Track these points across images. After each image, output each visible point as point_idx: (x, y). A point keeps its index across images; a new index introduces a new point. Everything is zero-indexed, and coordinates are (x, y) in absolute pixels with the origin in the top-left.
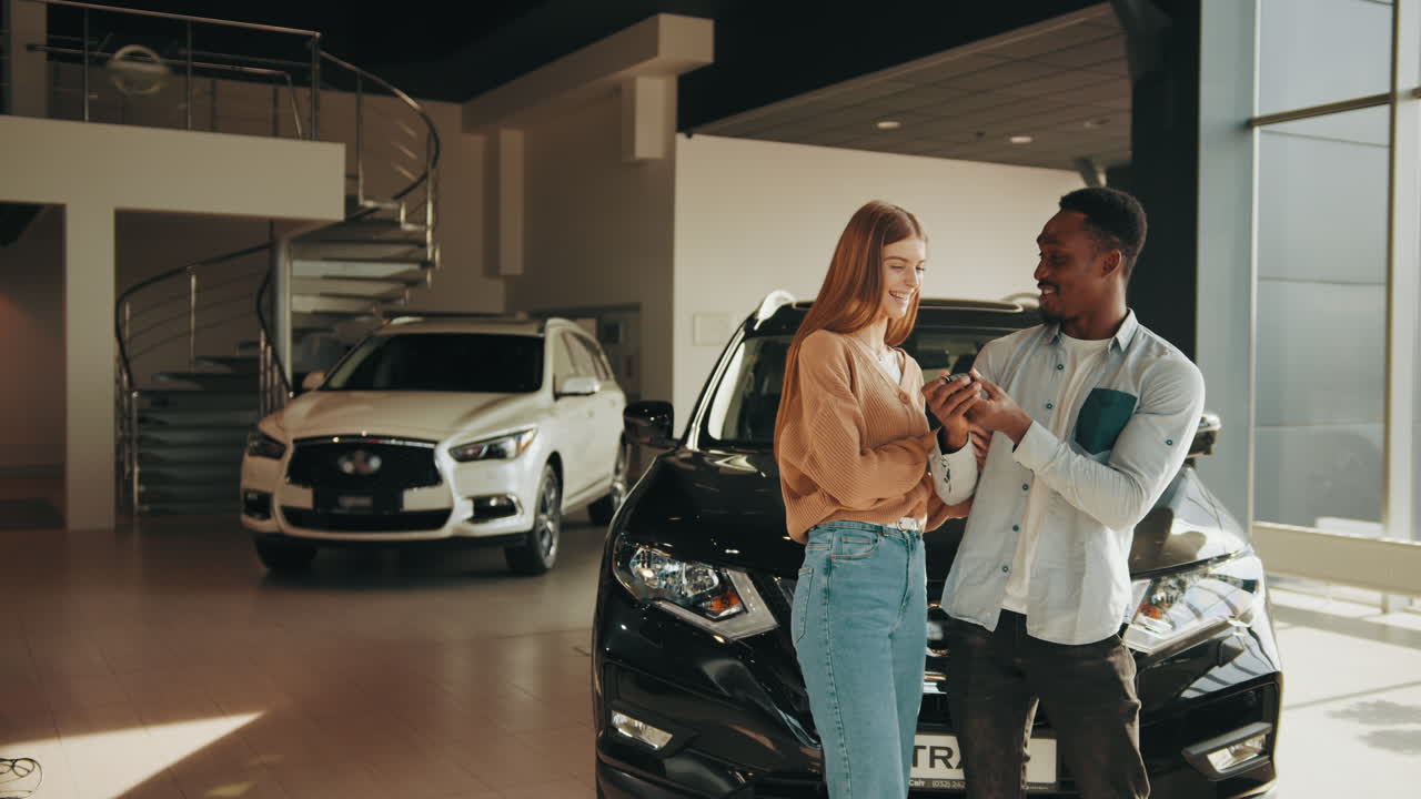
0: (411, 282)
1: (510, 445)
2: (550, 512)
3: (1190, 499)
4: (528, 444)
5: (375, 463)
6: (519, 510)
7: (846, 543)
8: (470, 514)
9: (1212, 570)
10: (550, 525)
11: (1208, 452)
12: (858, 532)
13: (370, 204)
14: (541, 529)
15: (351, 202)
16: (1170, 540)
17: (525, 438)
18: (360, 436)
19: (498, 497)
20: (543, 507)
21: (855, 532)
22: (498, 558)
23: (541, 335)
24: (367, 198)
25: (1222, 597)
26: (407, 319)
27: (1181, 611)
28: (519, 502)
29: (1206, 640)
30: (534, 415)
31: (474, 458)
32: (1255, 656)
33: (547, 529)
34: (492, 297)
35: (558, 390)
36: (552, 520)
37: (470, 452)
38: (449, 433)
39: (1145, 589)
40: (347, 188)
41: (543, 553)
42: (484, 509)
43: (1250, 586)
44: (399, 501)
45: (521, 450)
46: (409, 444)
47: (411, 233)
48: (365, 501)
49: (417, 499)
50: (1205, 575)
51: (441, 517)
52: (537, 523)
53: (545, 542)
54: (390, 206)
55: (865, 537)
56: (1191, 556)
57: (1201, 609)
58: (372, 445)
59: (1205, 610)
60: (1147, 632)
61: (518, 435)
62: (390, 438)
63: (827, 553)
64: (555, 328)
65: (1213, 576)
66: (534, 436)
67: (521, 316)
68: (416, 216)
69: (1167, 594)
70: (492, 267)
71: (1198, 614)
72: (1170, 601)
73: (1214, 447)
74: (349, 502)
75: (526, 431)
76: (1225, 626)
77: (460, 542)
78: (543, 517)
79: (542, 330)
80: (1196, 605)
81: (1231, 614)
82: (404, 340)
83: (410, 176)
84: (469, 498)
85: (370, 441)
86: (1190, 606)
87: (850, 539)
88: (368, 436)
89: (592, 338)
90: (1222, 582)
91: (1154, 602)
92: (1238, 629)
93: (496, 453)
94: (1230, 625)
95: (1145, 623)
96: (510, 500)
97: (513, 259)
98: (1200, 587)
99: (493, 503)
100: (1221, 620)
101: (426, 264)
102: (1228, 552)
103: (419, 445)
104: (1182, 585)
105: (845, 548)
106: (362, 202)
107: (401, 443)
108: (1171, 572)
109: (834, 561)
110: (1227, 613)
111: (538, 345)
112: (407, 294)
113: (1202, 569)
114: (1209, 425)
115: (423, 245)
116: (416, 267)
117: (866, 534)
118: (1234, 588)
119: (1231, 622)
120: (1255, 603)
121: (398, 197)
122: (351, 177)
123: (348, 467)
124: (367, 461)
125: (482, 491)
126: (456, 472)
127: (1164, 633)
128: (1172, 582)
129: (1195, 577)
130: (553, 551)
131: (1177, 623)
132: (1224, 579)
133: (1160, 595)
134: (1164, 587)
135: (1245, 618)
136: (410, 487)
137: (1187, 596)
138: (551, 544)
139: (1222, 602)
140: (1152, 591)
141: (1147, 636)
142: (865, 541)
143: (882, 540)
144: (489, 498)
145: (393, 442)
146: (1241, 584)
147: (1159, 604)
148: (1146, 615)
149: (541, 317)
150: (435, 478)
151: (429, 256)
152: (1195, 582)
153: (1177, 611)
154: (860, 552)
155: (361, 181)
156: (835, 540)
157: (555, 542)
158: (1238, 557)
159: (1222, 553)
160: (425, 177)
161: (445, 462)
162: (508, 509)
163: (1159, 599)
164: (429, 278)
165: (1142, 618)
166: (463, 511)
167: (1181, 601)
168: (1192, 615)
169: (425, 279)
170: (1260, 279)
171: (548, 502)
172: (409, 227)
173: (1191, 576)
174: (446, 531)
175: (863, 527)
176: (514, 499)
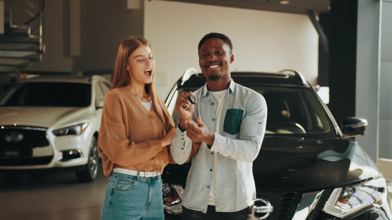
0: (33, 59)
1: (78, 129)
2: (94, 156)
3: (357, 156)
4: (86, 128)
5: (20, 137)
6: (82, 155)
7: (120, 183)
8: (61, 157)
9: (366, 184)
10: (94, 161)
11: (362, 134)
12: (127, 179)
13: (15, 26)
14: (90, 163)
15: (7, 25)
16: (349, 172)
17: (84, 126)
18: (13, 126)
19: (73, 150)
20: (91, 154)
21: (125, 179)
22: (73, 175)
23: (90, 83)
24: (13, 24)
25: (370, 195)
26: (32, 76)
27: (353, 200)
28: (82, 153)
29: (364, 212)
30: (87, 116)
31: (63, 134)
32: (384, 218)
33: (93, 163)
34: (67, 66)
35: (97, 105)
36: (95, 159)
37: (61, 132)
38: (52, 124)
39: (340, 192)
40: (5, 19)
41: (91, 173)
42: (67, 156)
43: (381, 190)
44: (31, 153)
45: (82, 131)
46: (35, 129)
47: (32, 39)
48: (16, 153)
49: (38, 152)
50: (363, 186)
51: (49, 159)
52: (89, 161)
53: (92, 169)
54: (24, 27)
55: (129, 181)
56: (358, 178)
57: (362, 200)
58: (19, 129)
59: (363, 200)
60: (341, 209)
61: (81, 125)
62: (26, 126)
63: (113, 187)
64: (96, 80)
65: (366, 186)
66: (88, 125)
67: (80, 74)
68: (35, 31)
69: (348, 193)
70: (67, 52)
71: (361, 202)
72: (349, 197)
73: (365, 132)
74: (9, 153)
75: (84, 123)
76: (372, 206)
77: (57, 169)
78: (92, 158)
79: (90, 80)
80: (360, 198)
81: (374, 201)
82: (31, 85)
83: (32, 15)
84: (61, 151)
85: (18, 128)
86: (357, 198)
87: (122, 182)
88: (17, 126)
89: (109, 82)
90: (370, 188)
91: (343, 197)
92: (377, 208)
93: (72, 132)
94: (374, 206)
95: (340, 205)
96: (78, 152)
97: (76, 49)
98: (361, 190)
99: (71, 153)
100: (370, 204)
101: (40, 52)
102: (372, 177)
103: (39, 129)
104: (354, 190)
105: (119, 185)
106: (11, 25)
107: (31, 129)
108: (350, 185)
109: (115, 190)
110: (372, 201)
111: (88, 87)
112: (31, 64)
113: (362, 183)
114: (363, 124)
115: (38, 44)
116: (35, 53)
117: (130, 180)
118: (374, 190)
119: (374, 205)
120: (383, 197)
121: (27, 23)
122: (6, 15)
123: (9, 139)
124: (17, 136)
125: (66, 148)
126: (55, 141)
127: (348, 209)
128: (350, 189)
129: (359, 187)
130: (95, 172)
131: (352, 206)
132: (370, 187)
133: (346, 194)
134: (347, 191)
135: (379, 203)
136: (35, 146)
137: (356, 194)
138: (94, 169)
139: (370, 196)
140: (342, 192)
141: (341, 211)
142: (128, 183)
143: (136, 183)
144: (69, 151)
145: (28, 128)
146: (378, 189)
147: (345, 197)
148: (340, 202)
149: (89, 74)
150: (46, 143)
151: (41, 48)
152: (359, 188)
153: (352, 200)
154: (125, 188)
155: (11, 17)
156: (116, 181)
157: (96, 168)
158: (376, 178)
159: (370, 177)
160: (38, 15)
161: (50, 136)
162: (77, 155)
163: (345, 195)
164: (41, 57)
165: (339, 203)
166: (58, 157)
167: (354, 196)
168: (358, 202)
169: (39, 58)
170: (382, 61)
171: (93, 152)
172: (32, 37)
173: (358, 186)
174: (51, 165)
175: (129, 177)
176: (80, 151)
